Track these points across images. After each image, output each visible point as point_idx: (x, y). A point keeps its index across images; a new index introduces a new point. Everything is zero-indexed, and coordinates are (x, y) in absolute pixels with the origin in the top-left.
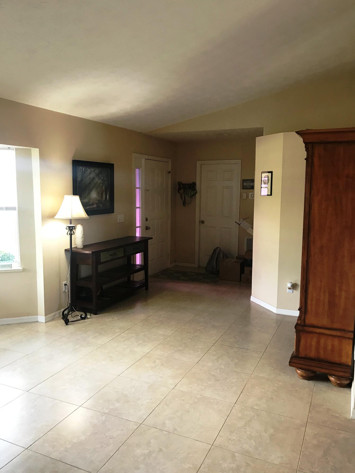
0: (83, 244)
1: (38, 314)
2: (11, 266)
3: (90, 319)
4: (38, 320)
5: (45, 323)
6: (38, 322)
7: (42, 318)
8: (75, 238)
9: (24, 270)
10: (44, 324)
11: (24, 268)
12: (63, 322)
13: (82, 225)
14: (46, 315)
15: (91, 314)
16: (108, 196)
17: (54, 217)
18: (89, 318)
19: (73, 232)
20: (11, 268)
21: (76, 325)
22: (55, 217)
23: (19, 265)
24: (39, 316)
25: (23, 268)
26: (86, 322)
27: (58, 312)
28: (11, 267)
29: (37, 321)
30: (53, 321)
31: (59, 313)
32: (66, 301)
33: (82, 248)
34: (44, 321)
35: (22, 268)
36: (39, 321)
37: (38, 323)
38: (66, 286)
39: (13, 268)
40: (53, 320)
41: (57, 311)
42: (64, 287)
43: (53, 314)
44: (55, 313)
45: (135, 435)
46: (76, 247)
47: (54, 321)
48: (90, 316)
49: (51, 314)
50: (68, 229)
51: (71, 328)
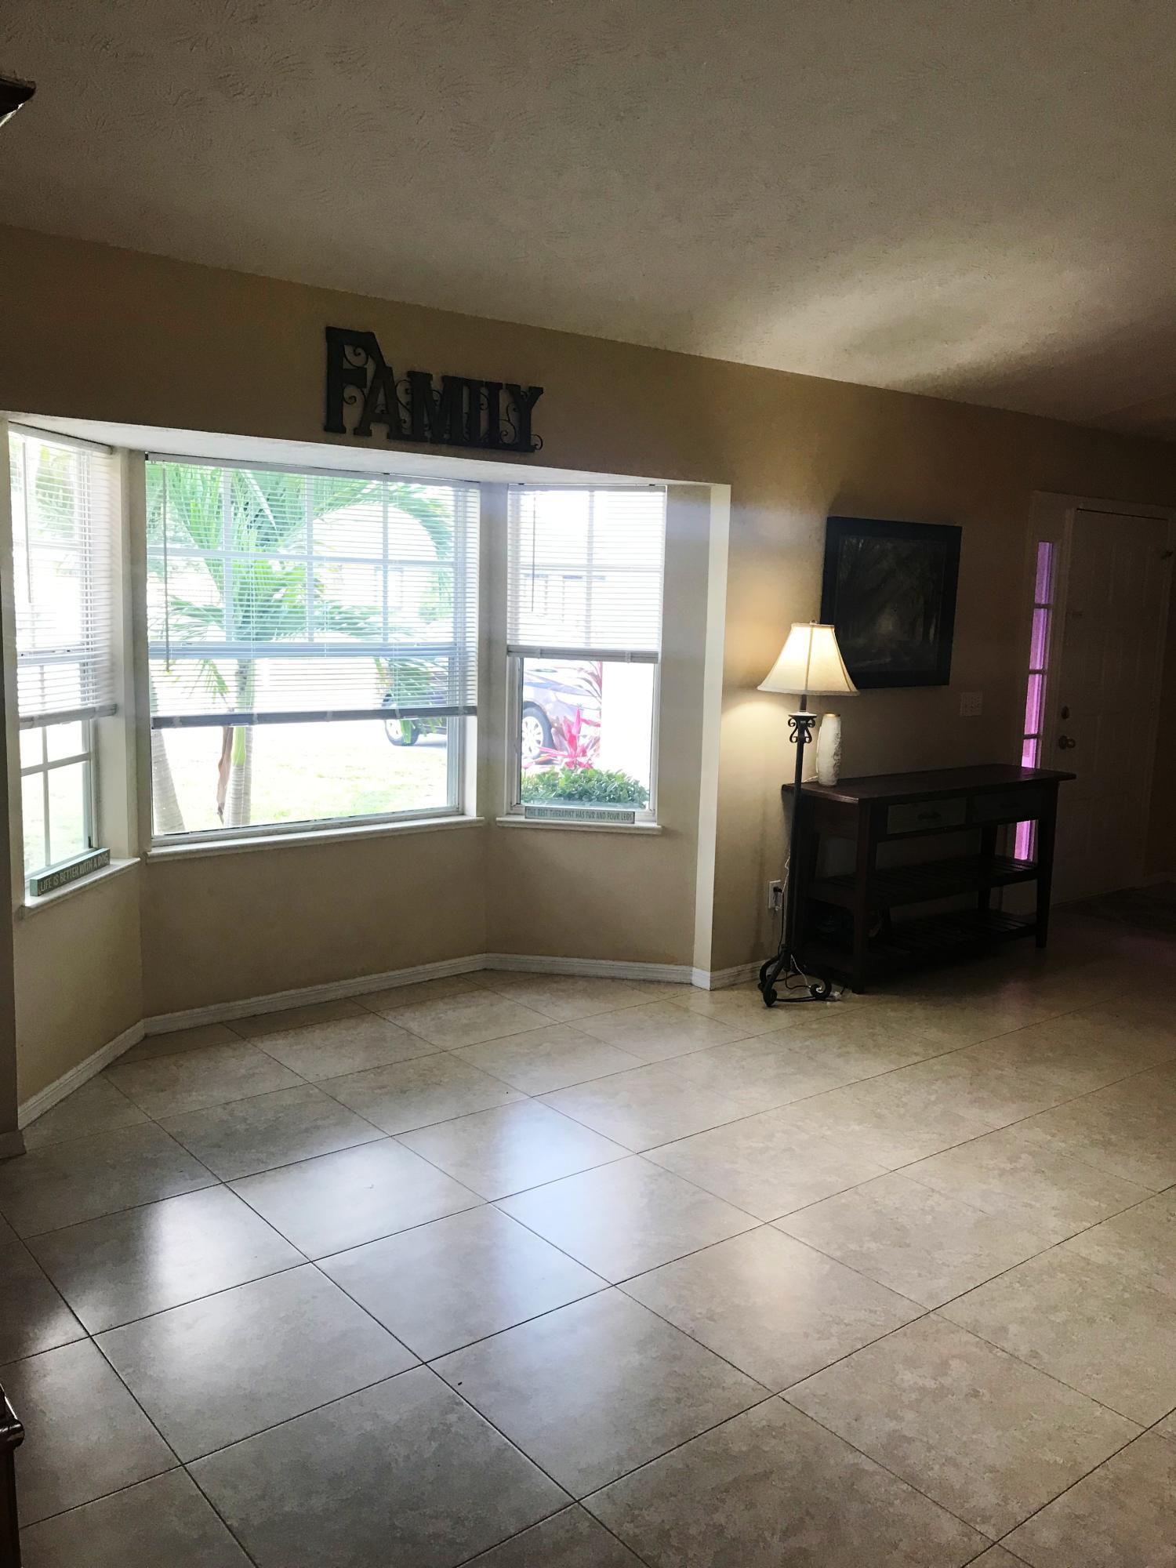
0: (836, 774)
1: (692, 963)
2: (631, 816)
3: (838, 1003)
4: (693, 978)
5: (711, 990)
6: (691, 984)
7: (702, 977)
8: (815, 755)
9: (665, 833)
10: (707, 995)
11: (666, 826)
12: (758, 996)
13: (839, 716)
14: (713, 969)
15: (847, 990)
16: (932, 631)
17: (756, 687)
18: (839, 1000)
19: (806, 735)
20: (633, 823)
21: (794, 1012)
22: (759, 688)
23: (653, 818)
24: (694, 969)
25: (663, 827)
26: (826, 1008)
27: (750, 966)
28: (632, 821)
29: (689, 982)
30: (732, 990)
31: (753, 971)
32: (774, 939)
33: (834, 786)
34: (707, 985)
35: (660, 827)
36: (693, 982)
37: (693, 990)
38: (779, 893)
39: (638, 824)
40: (731, 986)
41: (747, 963)
42: (773, 894)
43: (733, 970)
44: (740, 968)
45: (905, 1335)
46: (816, 783)
47: (737, 989)
48: (841, 994)
49: (730, 969)
50: (794, 724)
51: (781, 1017)
